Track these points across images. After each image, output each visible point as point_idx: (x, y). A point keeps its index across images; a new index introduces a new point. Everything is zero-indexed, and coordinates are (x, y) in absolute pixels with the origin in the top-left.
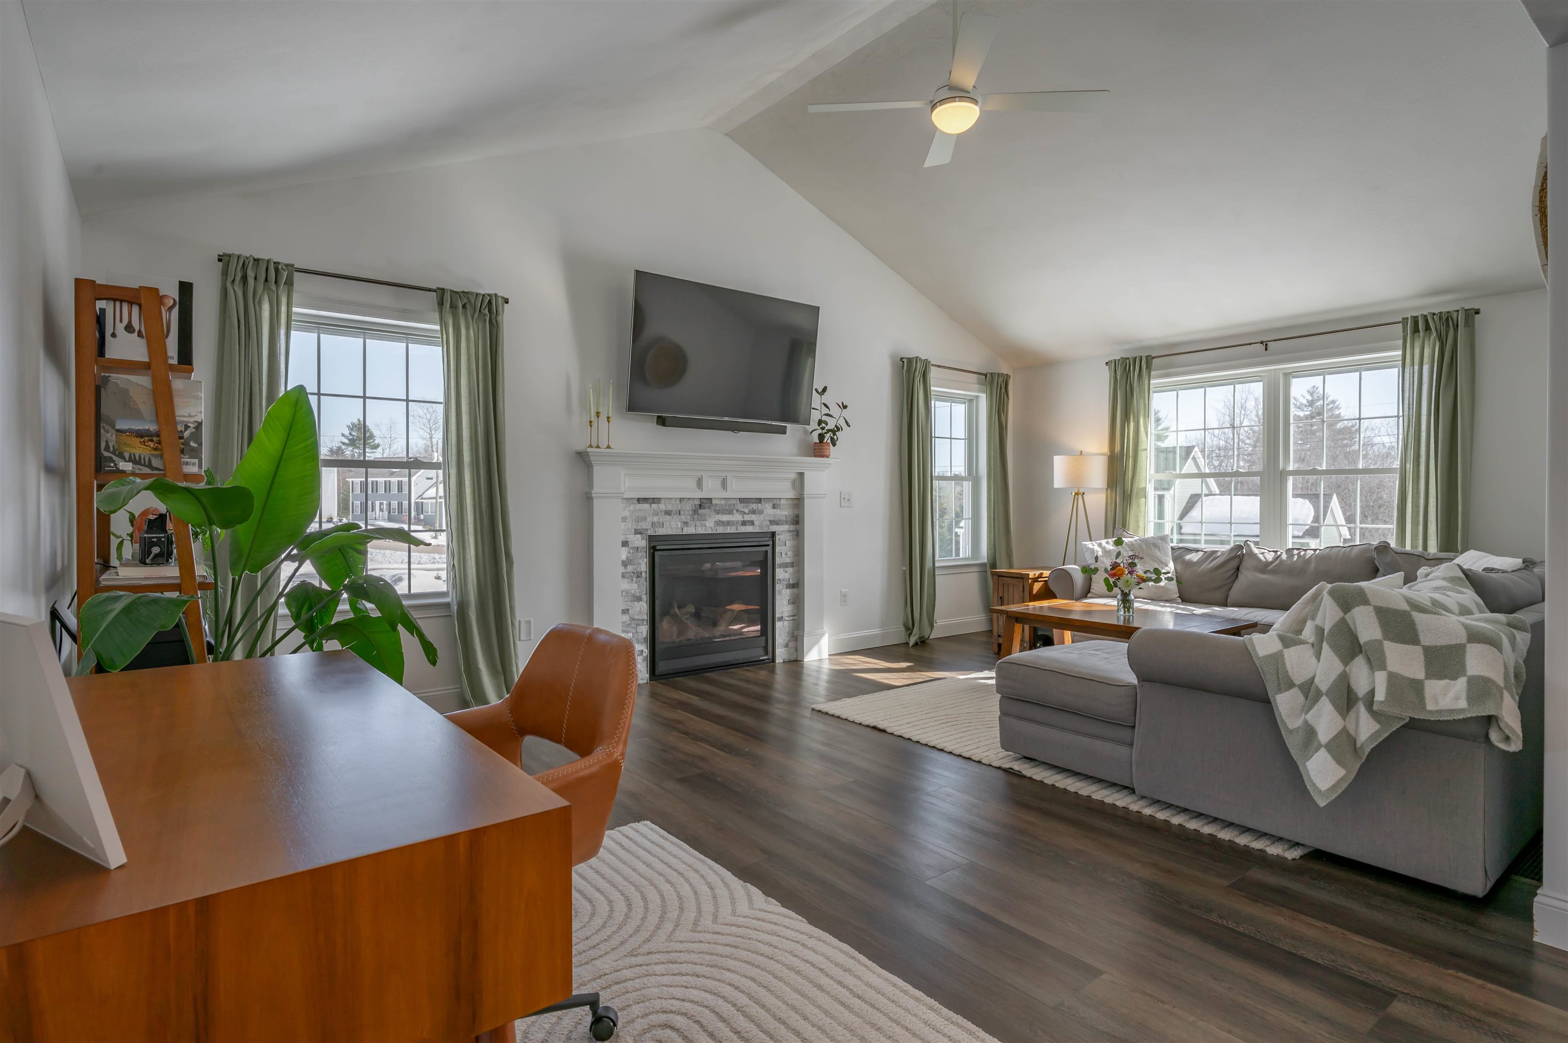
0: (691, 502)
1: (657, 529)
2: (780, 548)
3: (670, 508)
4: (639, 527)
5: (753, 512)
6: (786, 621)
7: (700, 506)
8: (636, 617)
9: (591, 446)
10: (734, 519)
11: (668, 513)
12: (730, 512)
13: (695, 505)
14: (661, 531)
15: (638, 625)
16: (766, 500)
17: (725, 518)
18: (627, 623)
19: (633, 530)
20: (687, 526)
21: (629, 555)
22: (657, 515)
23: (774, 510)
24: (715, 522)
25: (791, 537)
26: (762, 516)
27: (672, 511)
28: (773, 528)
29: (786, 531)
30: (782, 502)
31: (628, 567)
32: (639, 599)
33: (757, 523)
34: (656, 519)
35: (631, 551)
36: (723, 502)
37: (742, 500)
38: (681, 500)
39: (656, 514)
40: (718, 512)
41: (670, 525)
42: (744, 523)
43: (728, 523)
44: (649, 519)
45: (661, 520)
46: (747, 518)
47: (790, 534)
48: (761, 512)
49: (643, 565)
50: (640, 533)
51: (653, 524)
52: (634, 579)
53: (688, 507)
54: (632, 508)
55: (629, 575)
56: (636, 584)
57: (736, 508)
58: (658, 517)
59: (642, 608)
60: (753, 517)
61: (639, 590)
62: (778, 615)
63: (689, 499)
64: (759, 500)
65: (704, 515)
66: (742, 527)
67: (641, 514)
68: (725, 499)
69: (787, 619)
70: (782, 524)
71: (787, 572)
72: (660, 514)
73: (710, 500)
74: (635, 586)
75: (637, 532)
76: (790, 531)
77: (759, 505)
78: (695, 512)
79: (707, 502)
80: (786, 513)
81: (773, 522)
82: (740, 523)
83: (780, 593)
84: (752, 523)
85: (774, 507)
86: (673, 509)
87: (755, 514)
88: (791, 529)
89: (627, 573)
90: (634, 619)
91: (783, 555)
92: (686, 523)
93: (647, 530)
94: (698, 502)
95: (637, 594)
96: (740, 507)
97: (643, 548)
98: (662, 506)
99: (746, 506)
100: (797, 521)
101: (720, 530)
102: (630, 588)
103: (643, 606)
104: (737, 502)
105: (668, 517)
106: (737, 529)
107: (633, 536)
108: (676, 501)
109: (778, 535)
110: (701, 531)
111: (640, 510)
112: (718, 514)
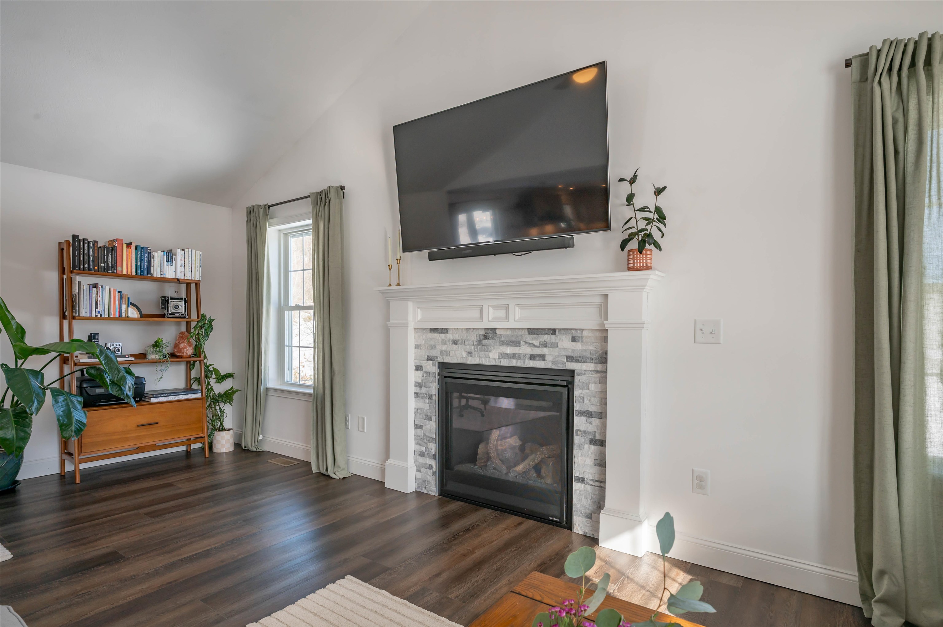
0: (476, 333)
1: (444, 357)
2: (580, 391)
3: (456, 337)
4: (431, 355)
5: (545, 345)
6: (589, 485)
7: (485, 337)
8: (427, 434)
9: (390, 285)
10: (521, 352)
11: (455, 342)
12: (517, 344)
13: (479, 336)
14: (447, 360)
15: (429, 441)
16: (563, 331)
17: (509, 350)
18: (421, 437)
19: (426, 357)
20: (471, 356)
21: (423, 378)
22: (445, 344)
23: (574, 344)
24: (501, 353)
25: (598, 379)
26: (556, 350)
27: (458, 340)
28: (570, 366)
29: (591, 371)
30: (585, 333)
31: (423, 388)
32: (430, 419)
33: (549, 358)
34: (444, 348)
35: (425, 375)
36: (509, 333)
37: (531, 331)
38: (468, 329)
39: (443, 342)
40: (503, 343)
41: (455, 354)
42: (533, 357)
43: (514, 356)
44: (439, 347)
45: (449, 349)
46: (537, 351)
47: (598, 375)
48: (555, 345)
49: (434, 388)
50: (431, 360)
51: (442, 352)
52: (427, 400)
53: (474, 337)
54: (424, 337)
55: (423, 395)
56: (428, 405)
57: (524, 339)
58: (446, 346)
59: (432, 427)
60: (545, 351)
61: (430, 410)
62: (576, 473)
63: (474, 329)
64: (553, 331)
65: (488, 346)
66: (530, 361)
67: (432, 343)
68: (511, 329)
69: (591, 483)
70: (585, 362)
71: (590, 423)
72: (447, 343)
73: (494, 330)
74: (427, 406)
75: (429, 359)
76: (598, 372)
77: (553, 337)
78: (480, 342)
79: (491, 332)
80: (592, 348)
81: (570, 358)
82: (528, 356)
83: (580, 447)
84: (543, 357)
85: (574, 340)
86: (459, 339)
87: (546, 347)
88: (599, 370)
89: (421, 393)
90: (425, 435)
91: (586, 401)
92: (470, 353)
93: (437, 357)
94: (482, 333)
95: (429, 414)
96: (530, 338)
97: (433, 373)
98: (450, 336)
99: (535, 338)
100: (603, 359)
101: (505, 362)
102: (423, 407)
103: (433, 426)
104: (525, 332)
105: (455, 347)
106: (524, 363)
107: (425, 362)
108: (462, 331)
109: (578, 374)
110: (484, 361)
111: (430, 339)
112: (503, 345)
